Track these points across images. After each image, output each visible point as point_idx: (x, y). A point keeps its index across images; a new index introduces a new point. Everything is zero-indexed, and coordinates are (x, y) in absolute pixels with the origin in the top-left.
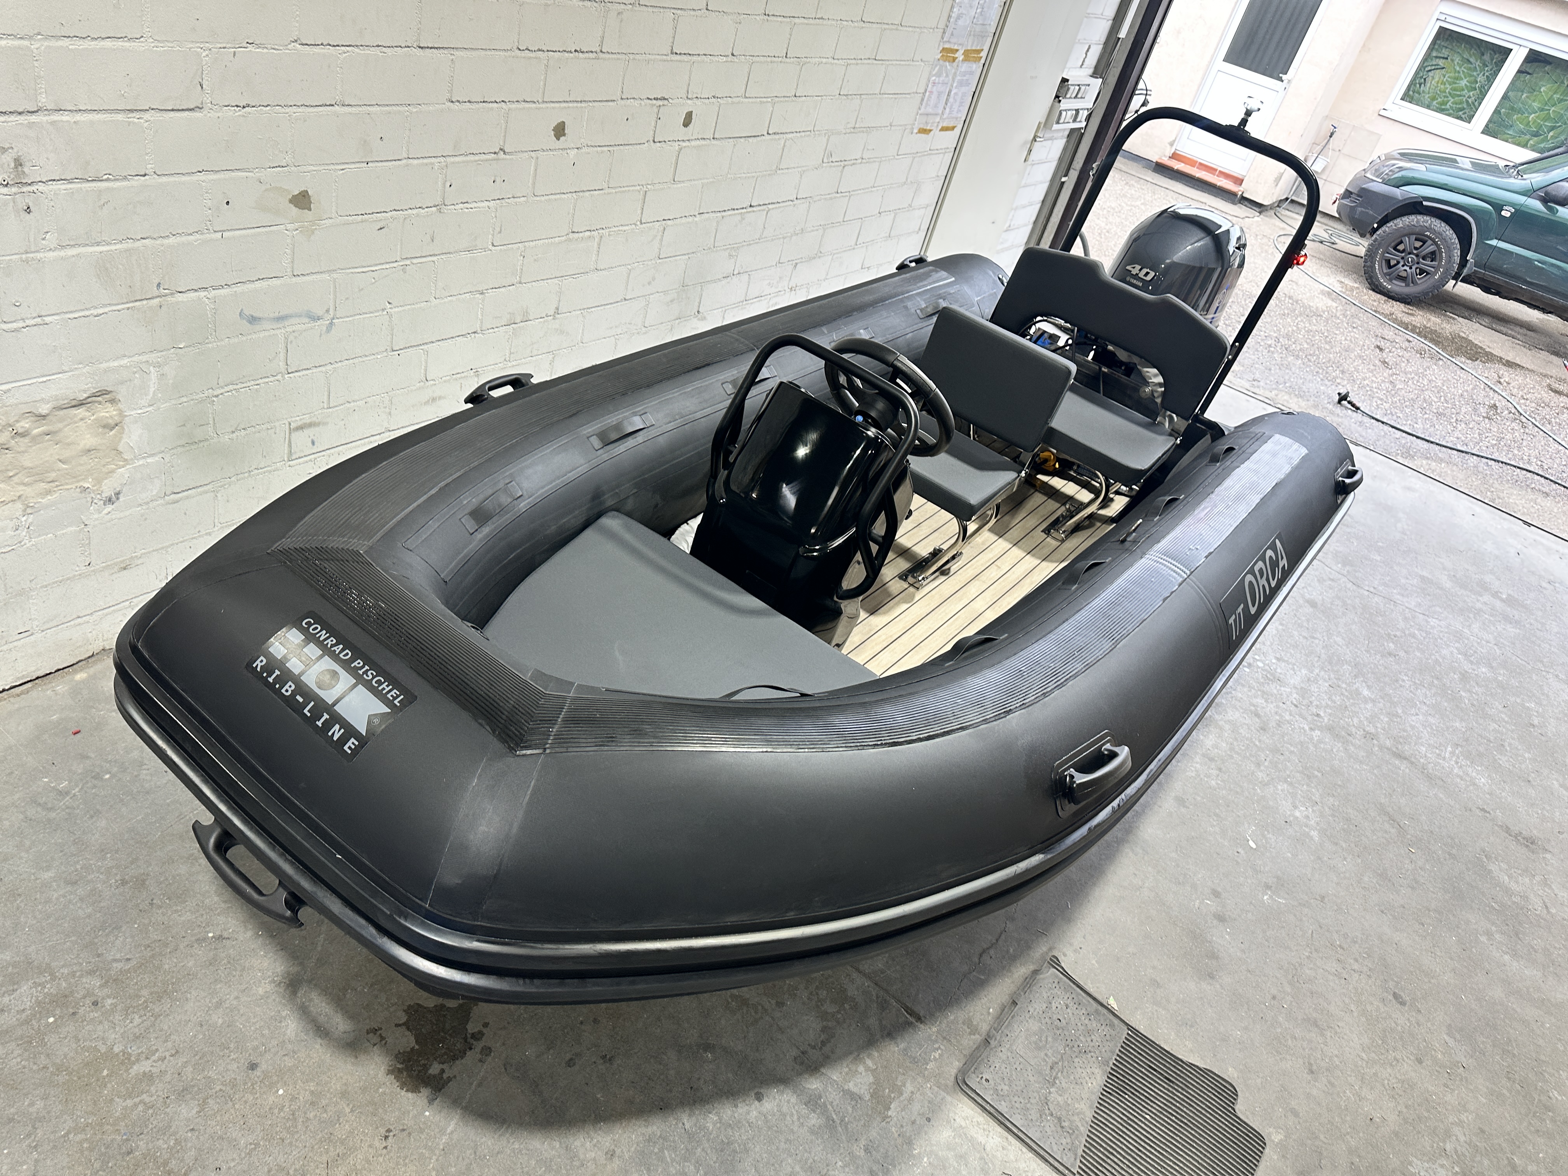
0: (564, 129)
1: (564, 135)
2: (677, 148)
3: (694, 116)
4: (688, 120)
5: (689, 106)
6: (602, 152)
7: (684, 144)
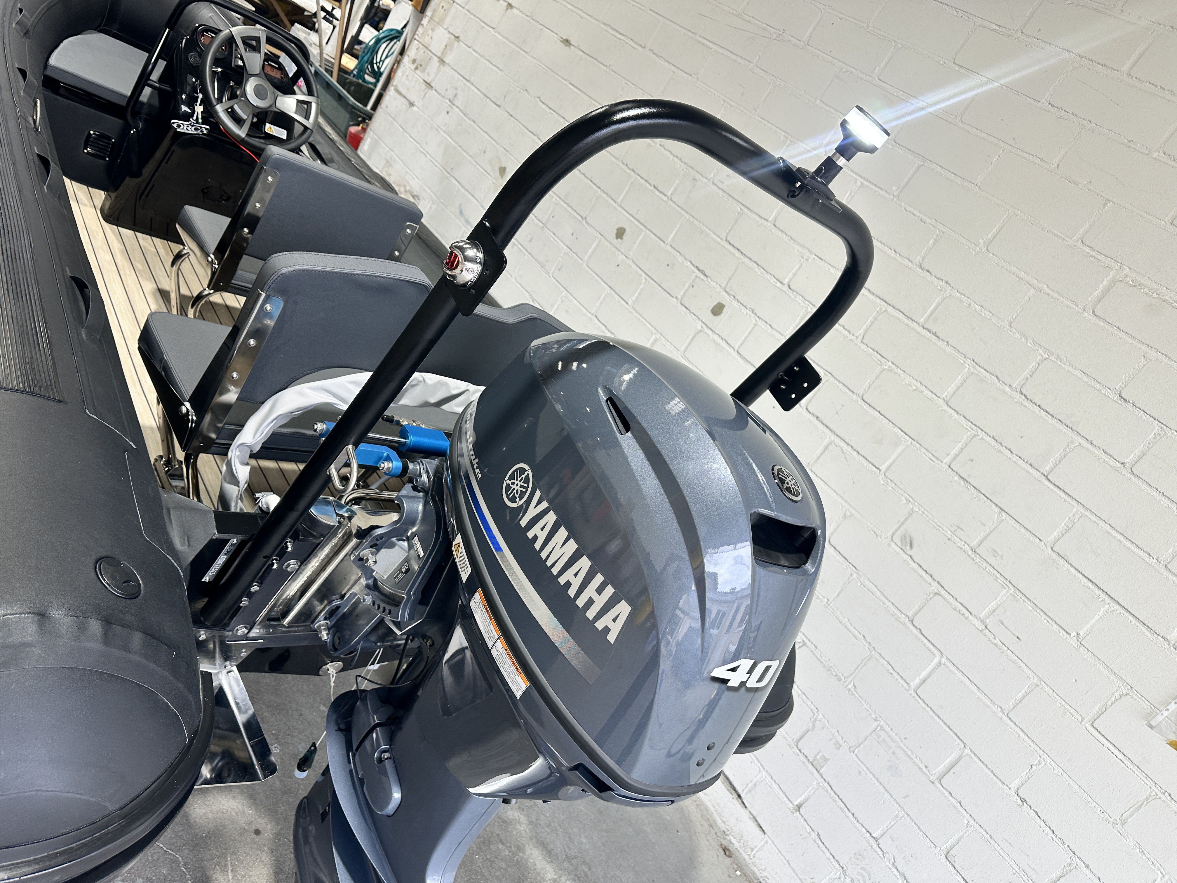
0: (623, 234)
1: (622, 239)
2: (700, 328)
3: (725, 311)
4: (718, 310)
5: (726, 299)
6: (640, 275)
7: (706, 330)
